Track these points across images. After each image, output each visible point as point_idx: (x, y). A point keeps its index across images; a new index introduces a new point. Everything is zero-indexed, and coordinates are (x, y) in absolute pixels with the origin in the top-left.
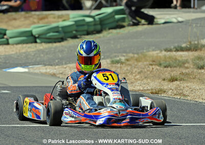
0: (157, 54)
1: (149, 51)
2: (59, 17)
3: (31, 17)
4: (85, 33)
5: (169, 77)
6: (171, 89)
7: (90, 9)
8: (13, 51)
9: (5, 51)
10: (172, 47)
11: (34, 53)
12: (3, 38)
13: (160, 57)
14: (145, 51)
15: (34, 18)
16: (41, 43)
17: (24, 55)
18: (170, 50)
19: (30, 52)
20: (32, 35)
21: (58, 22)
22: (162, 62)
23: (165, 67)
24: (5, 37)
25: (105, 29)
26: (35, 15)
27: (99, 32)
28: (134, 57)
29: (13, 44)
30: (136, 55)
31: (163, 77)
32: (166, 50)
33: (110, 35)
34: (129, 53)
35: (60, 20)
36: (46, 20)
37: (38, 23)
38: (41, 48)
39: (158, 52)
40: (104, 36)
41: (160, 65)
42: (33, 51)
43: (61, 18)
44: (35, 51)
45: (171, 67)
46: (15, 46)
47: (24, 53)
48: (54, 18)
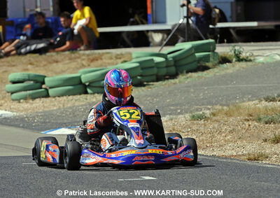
0: (255, 104)
1: (244, 102)
2: (118, 57)
3: (79, 58)
4: (154, 78)
5: (273, 136)
6: (276, 154)
7: (160, 44)
8: (54, 105)
9: (44, 107)
10: (276, 95)
11: (84, 107)
12: (41, 88)
13: (259, 108)
14: (237, 101)
15: (84, 60)
16: (94, 93)
17: (70, 110)
18: (273, 100)
19: (78, 106)
20: (81, 83)
21: (117, 64)
22: (262, 116)
23: (266, 123)
24: (43, 86)
25: (182, 73)
26: (84, 55)
27: (174, 76)
28: (223, 109)
29: (54, 97)
30: (225, 108)
31: (264, 136)
32: (267, 99)
33: (189, 80)
34: (216, 105)
35: (119, 61)
36: (99, 62)
37: (89, 65)
38: (94, 100)
39: (257, 101)
40: (180, 82)
41: (259, 120)
42: (82, 106)
43: (120, 58)
44: (85, 105)
45: (274, 123)
46: (58, 98)
47: (70, 108)
48: (111, 58)
